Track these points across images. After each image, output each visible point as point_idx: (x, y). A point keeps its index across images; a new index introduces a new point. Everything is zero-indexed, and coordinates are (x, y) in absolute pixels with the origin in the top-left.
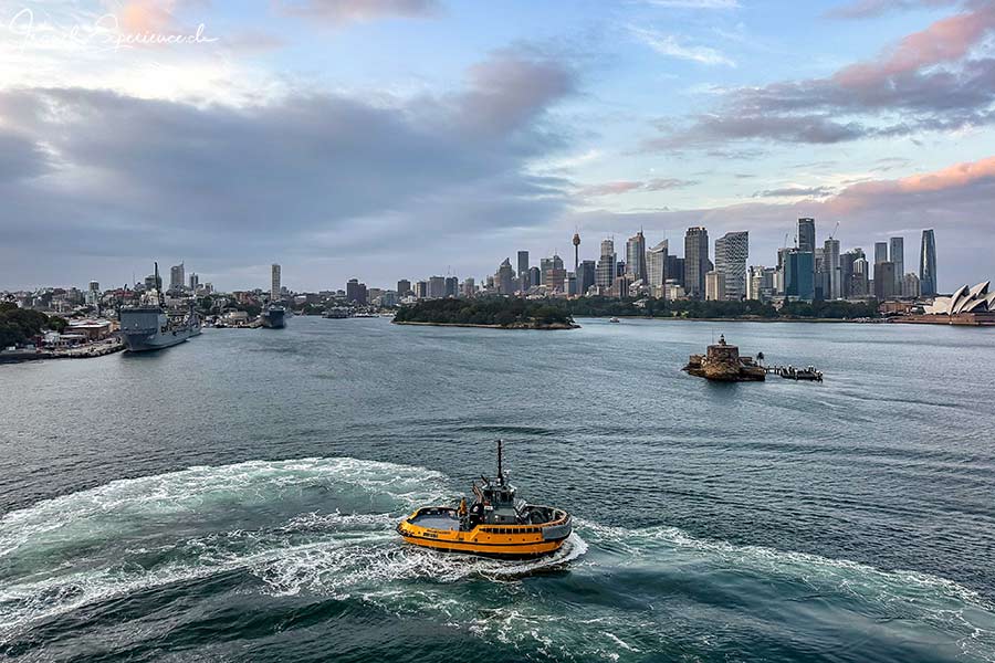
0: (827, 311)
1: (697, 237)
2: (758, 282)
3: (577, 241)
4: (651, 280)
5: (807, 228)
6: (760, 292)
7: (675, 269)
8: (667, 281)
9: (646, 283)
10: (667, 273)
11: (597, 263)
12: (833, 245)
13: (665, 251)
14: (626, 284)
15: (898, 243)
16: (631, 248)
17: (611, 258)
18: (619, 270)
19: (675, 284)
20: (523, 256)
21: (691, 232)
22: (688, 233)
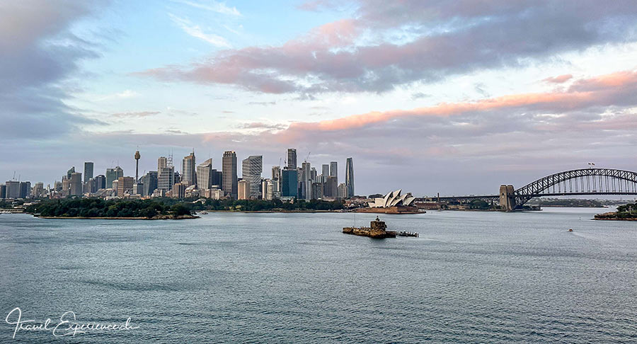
0: (320, 206)
1: (230, 158)
2: (270, 188)
3: (138, 157)
4: (200, 187)
5: (292, 155)
6: (273, 194)
7: (216, 178)
8: (213, 186)
9: (196, 188)
10: (211, 181)
11: (159, 173)
12: (306, 165)
13: (210, 166)
14: (183, 188)
15: (334, 165)
16: (186, 163)
17: (170, 170)
18: (175, 178)
19: (218, 188)
20: (89, 167)
21: (226, 154)
22: (225, 155)
